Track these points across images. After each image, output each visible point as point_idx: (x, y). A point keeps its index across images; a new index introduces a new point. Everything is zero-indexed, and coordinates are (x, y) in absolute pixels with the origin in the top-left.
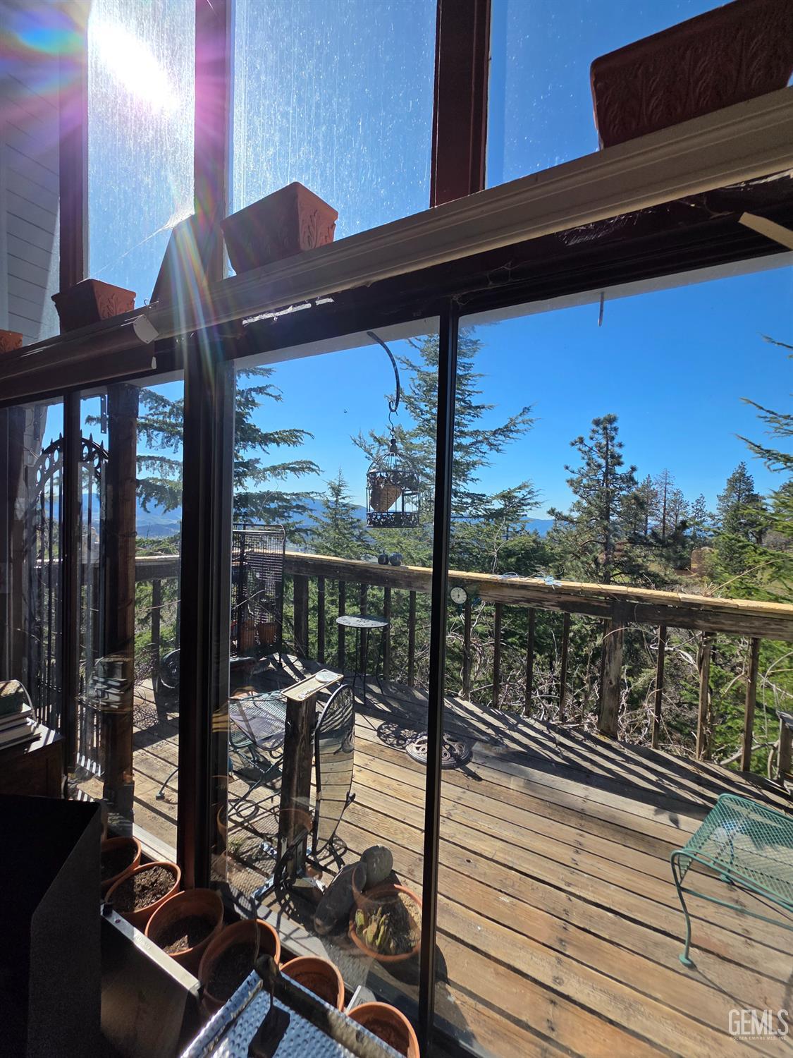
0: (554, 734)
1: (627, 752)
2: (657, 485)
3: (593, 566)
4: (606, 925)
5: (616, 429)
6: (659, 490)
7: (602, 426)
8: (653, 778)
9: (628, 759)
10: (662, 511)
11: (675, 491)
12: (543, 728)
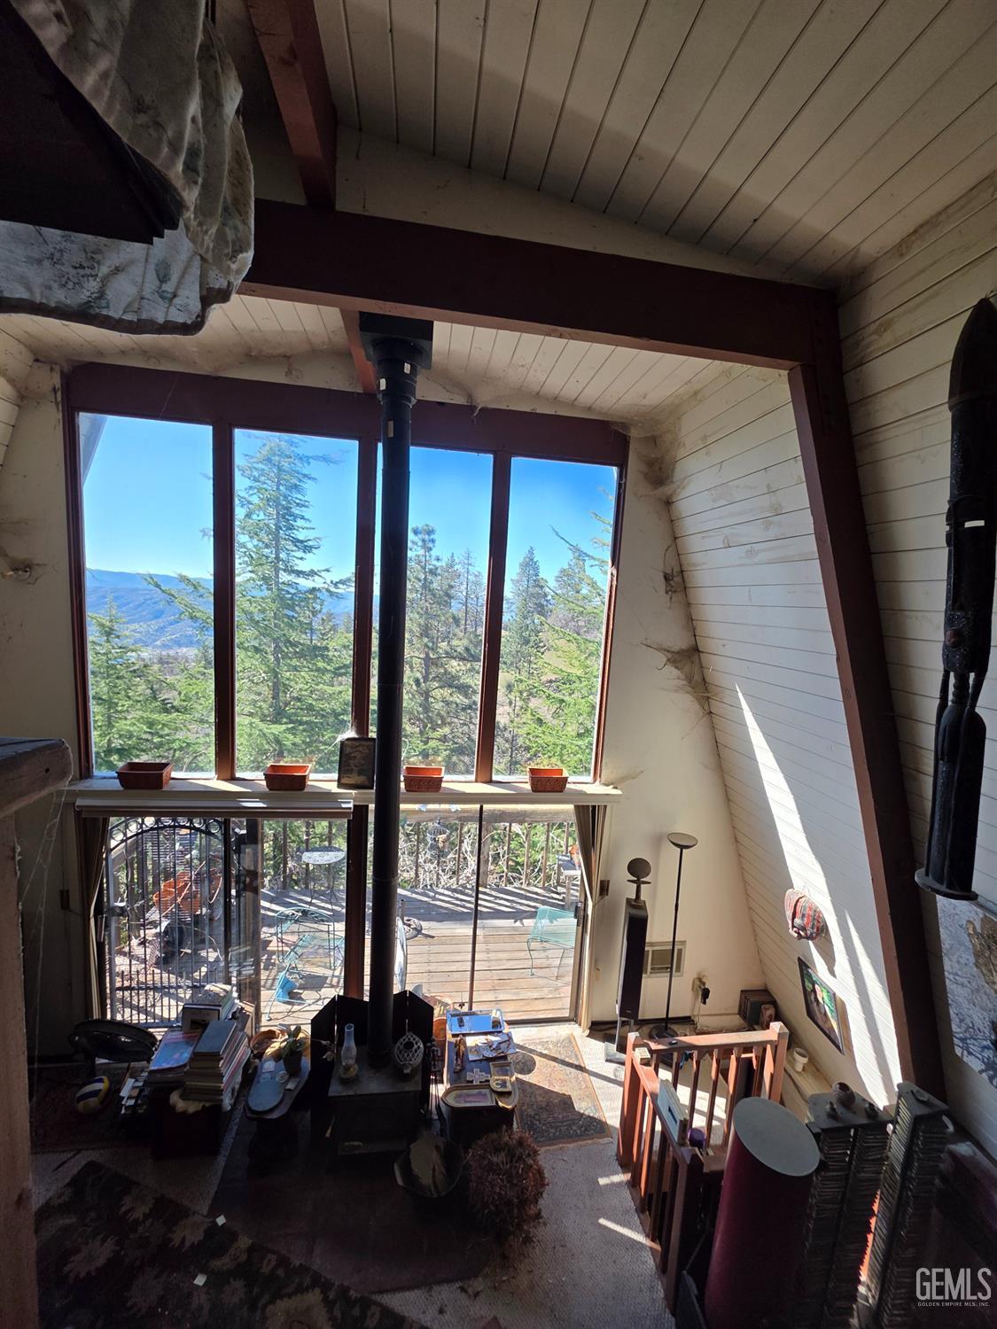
0: (457, 895)
1: (493, 893)
2: (460, 566)
3: (414, 687)
4: (505, 975)
5: (433, 541)
6: (462, 571)
7: (420, 536)
8: (509, 904)
9: (496, 897)
10: (464, 593)
11: (476, 573)
12: (450, 893)
